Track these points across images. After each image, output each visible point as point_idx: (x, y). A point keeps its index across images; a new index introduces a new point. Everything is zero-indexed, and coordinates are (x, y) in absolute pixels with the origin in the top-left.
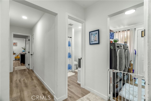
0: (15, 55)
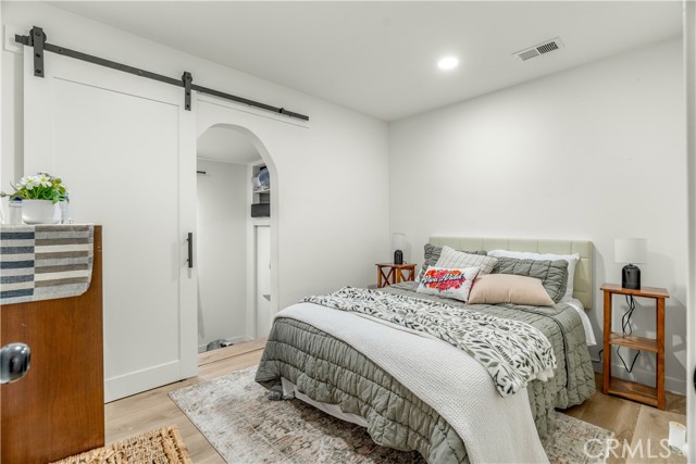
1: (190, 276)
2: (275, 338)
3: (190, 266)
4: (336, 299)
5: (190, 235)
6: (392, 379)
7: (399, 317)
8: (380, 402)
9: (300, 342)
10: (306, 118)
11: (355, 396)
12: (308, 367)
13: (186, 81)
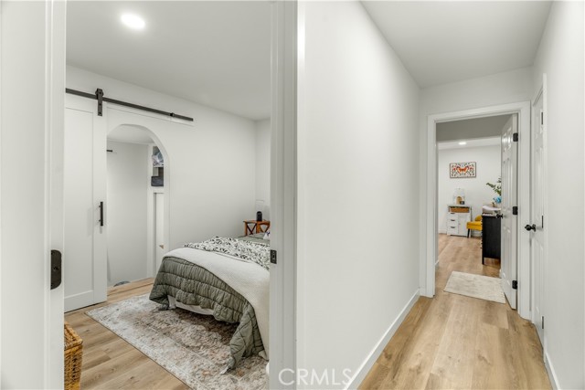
0: (469, 214)
1: (101, 232)
2: (163, 270)
3: (102, 225)
4: (205, 244)
5: (102, 203)
6: (226, 284)
7: (239, 253)
8: (219, 298)
9: (178, 271)
10: (191, 120)
11: (208, 298)
12: (183, 285)
13: (99, 95)
